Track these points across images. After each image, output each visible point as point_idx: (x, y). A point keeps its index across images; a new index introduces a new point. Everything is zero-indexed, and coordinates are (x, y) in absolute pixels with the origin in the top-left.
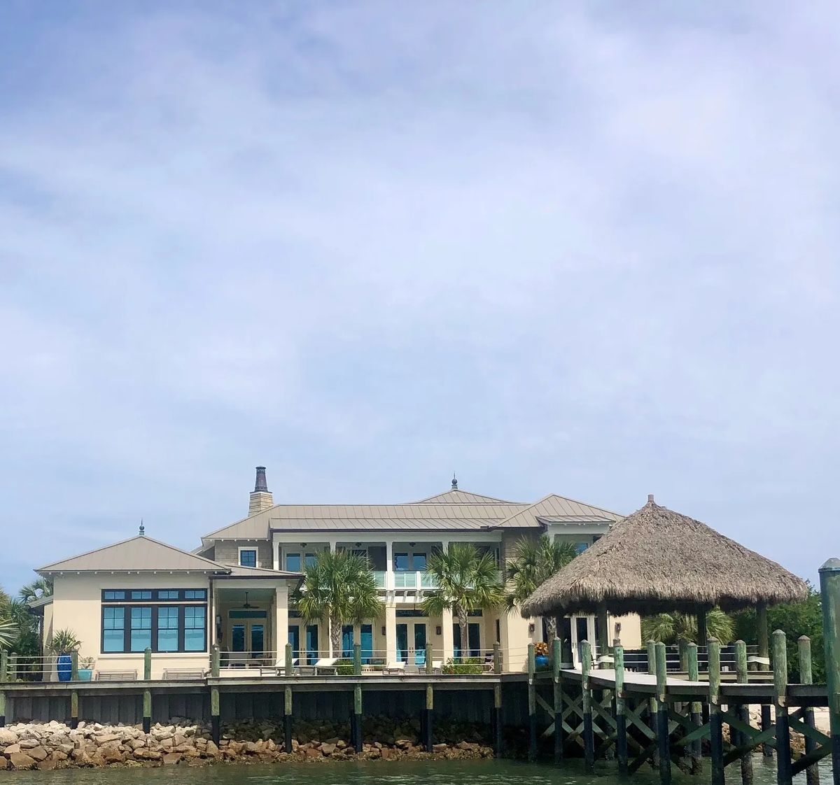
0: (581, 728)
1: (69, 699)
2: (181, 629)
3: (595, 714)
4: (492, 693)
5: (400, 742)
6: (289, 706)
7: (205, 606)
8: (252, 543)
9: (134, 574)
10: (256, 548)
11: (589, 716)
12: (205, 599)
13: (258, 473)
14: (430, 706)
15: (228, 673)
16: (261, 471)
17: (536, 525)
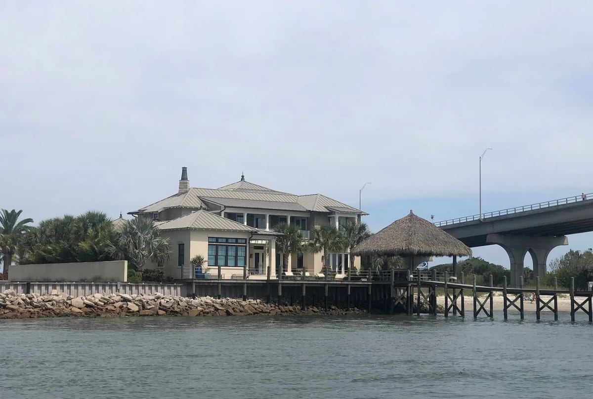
1: (217, 286)
2: (236, 257)
4: (367, 288)
5: (333, 307)
6: (304, 292)
7: (246, 246)
9: (220, 231)
12: (246, 243)
13: (183, 170)
14: (349, 293)
15: (253, 277)
17: (326, 210)
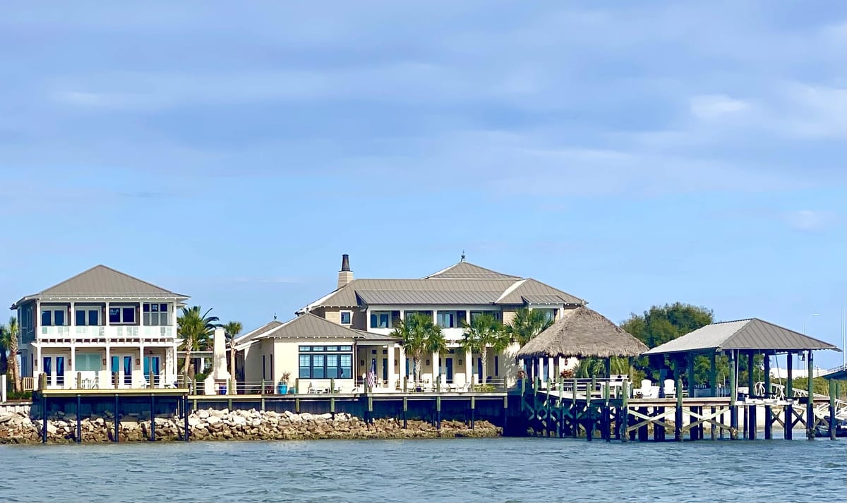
0: (545, 416)
1: (294, 403)
2: (339, 367)
3: (552, 411)
4: (503, 401)
6: (405, 407)
7: (352, 354)
8: (349, 308)
10: (350, 311)
11: (549, 411)
13: (343, 258)
14: (473, 407)
16: (345, 257)
17: (522, 302)
